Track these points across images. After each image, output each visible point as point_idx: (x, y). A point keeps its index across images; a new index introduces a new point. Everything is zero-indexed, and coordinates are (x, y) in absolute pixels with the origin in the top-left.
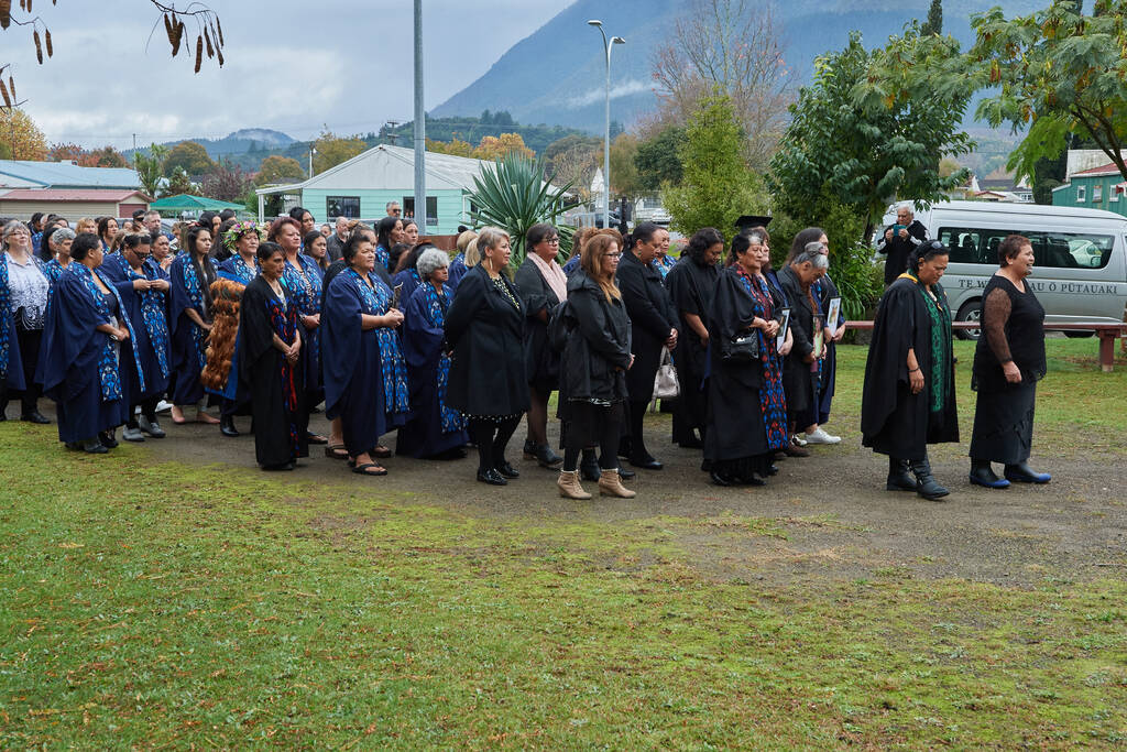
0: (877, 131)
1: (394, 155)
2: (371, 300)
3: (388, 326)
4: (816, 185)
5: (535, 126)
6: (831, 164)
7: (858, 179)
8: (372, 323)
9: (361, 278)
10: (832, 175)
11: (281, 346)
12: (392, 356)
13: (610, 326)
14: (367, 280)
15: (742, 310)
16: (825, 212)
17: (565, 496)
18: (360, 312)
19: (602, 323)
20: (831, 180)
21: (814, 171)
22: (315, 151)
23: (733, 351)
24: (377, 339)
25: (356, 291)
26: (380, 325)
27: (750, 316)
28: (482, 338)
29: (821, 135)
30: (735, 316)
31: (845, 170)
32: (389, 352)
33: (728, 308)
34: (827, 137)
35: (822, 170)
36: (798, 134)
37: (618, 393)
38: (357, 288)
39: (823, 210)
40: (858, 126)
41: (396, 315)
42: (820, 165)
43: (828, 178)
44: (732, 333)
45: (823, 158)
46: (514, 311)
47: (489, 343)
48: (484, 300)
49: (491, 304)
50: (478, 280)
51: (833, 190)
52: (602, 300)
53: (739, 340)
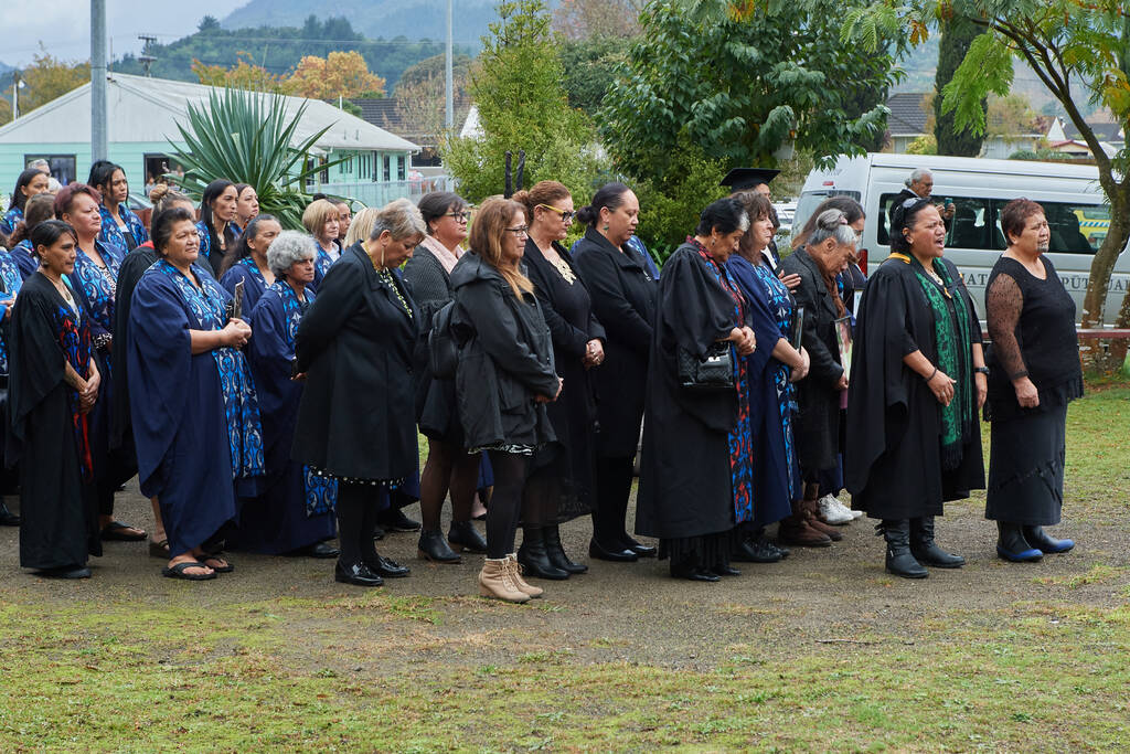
0: (753, 52)
1: (131, 90)
2: (200, 307)
3: (231, 344)
4: (669, 130)
5: (388, 40)
6: (689, 99)
7: (729, 123)
8: (206, 342)
9: (183, 276)
10: (691, 117)
11: (75, 380)
12: (239, 391)
13: (524, 334)
14: (191, 277)
15: (718, 313)
16: (684, 171)
17: (491, 597)
18: (186, 327)
19: (513, 329)
20: (690, 123)
21: (665, 111)
22: (21, 85)
23: (701, 376)
24: (216, 364)
25: (177, 295)
26: (217, 346)
27: (728, 323)
28: (355, 360)
29: (675, 59)
30: (708, 321)
31: (708, 109)
32: (234, 385)
33: (697, 310)
34: (682, 61)
35: (678, 109)
36: (644, 57)
37: (541, 436)
38: (178, 291)
39: (682, 168)
40: (727, 46)
41: (239, 327)
42: (675, 101)
43: (687, 121)
44: (703, 348)
45: (679, 92)
46: (404, 322)
47: (365, 369)
48: (363, 301)
49: (372, 306)
50: (357, 271)
51: (695, 137)
52: (508, 295)
53: (711, 359)
